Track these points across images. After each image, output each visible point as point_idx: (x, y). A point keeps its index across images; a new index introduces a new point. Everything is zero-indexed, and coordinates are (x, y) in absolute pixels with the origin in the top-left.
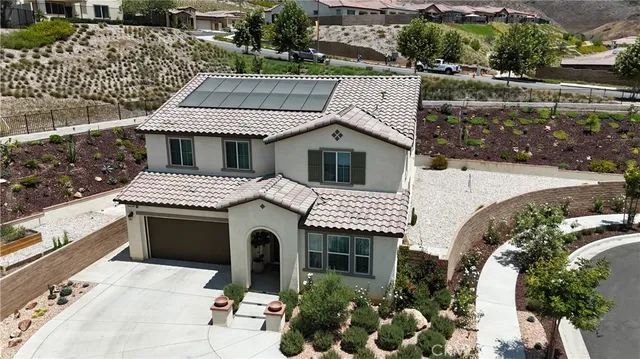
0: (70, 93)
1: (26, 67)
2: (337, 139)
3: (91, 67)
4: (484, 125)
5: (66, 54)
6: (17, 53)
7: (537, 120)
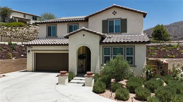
0: (20, 38)
1: (7, 30)
2: (114, 14)
3: (28, 33)
4: (155, 49)
5: (21, 30)
6: (5, 28)
7: (173, 48)
